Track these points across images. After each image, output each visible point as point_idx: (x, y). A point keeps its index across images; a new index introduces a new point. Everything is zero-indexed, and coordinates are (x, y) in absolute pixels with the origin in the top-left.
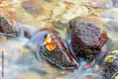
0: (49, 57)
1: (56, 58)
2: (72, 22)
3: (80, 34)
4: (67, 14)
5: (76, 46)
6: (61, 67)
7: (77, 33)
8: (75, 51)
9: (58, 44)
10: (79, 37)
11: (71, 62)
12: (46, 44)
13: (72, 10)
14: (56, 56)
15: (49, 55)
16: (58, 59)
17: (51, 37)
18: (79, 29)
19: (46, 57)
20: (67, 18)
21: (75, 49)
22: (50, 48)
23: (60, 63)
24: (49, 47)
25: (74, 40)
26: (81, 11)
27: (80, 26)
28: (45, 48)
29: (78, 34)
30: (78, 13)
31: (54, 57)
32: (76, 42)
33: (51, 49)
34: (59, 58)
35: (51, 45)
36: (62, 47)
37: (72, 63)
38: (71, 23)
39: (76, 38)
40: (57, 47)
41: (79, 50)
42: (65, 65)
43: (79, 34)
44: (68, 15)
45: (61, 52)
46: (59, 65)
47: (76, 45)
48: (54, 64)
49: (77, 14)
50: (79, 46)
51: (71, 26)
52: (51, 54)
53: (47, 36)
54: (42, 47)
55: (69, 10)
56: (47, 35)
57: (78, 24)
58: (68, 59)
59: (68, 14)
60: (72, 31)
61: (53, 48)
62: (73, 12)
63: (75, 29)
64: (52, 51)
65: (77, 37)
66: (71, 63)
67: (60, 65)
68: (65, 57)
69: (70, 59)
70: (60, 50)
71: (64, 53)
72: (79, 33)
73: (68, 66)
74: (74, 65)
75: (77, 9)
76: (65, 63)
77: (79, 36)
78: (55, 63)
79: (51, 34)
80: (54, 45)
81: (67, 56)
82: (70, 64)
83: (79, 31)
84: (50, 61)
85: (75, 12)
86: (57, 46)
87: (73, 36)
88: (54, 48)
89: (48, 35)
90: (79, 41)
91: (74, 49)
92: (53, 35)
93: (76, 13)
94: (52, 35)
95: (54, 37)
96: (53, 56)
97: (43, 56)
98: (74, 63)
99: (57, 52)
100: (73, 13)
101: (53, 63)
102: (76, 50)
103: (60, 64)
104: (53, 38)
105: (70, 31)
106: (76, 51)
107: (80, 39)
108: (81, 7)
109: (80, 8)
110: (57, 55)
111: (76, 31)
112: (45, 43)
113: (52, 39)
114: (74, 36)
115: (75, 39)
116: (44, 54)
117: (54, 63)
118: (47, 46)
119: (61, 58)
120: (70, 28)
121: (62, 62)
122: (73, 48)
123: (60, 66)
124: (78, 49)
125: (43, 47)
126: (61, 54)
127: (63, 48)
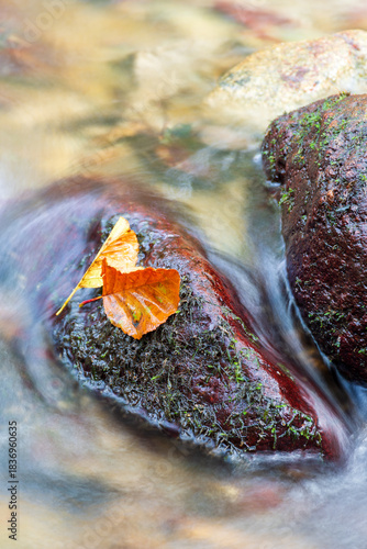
0: (123, 385)
1: (181, 388)
2: (291, 134)
3: (354, 208)
4: (241, 83)
5: (324, 304)
6: (218, 451)
7: (335, 203)
8: (317, 338)
9: (195, 288)
10: (347, 236)
11: (296, 412)
12: (99, 291)
13: (280, 56)
14: (178, 369)
15: (128, 367)
16: (196, 392)
17: (140, 237)
18: (349, 174)
19: (102, 383)
20: (239, 112)
21: (315, 326)
22: (130, 313)
23: (208, 423)
24: (124, 304)
25: (313, 259)
26: (344, 63)
27: (356, 157)
28: (95, 316)
29: (342, 209)
30: (320, 79)
31: (163, 381)
32: (325, 271)
33: (136, 323)
34: (202, 383)
35: (136, 290)
36: (225, 309)
37: (298, 422)
38: (278, 142)
39: (328, 238)
40: (189, 308)
41: (353, 329)
42: (252, 435)
43: (349, 211)
44: (252, 93)
45: (213, 341)
46: (199, 440)
47: (327, 295)
48: (166, 430)
49: (318, 87)
50: (349, 301)
51: (281, 163)
52: (138, 359)
53: (104, 230)
54: (68, 309)
55: (252, 59)
56: (104, 222)
57: (338, 140)
58: (271, 390)
59: (249, 84)
60: (292, 195)
61: (157, 313)
62: (286, 70)
63: (321, 174)
64: (150, 334)
65: (335, 234)
66: (292, 424)
67: (212, 435)
68: (247, 374)
69: (282, 392)
70: (211, 327)
71: (239, 345)
72: (351, 201)
73: (268, 446)
74: (317, 438)
75: (315, 48)
76: (251, 423)
77: (351, 227)
78: (172, 426)
79: (136, 215)
80: (161, 290)
81: (265, 368)
82: (286, 427)
83: (353, 186)
84: (135, 410)
85: (301, 73)
86: (184, 296)
87: (298, 229)
88: (166, 314)
89: (111, 226)
90: (347, 260)
91: (309, 326)
92: (155, 225)
93: (307, 76)
94: (144, 225)
95: (160, 236)
96: (152, 372)
97: (78, 374)
98: (315, 421)
99: (191, 345)
100: (284, 78)
101: (156, 420)
102: (329, 327)
103: (210, 430)
104: (151, 245)
105: (279, 198)
106: (328, 338)
107: (358, 250)
108: (340, 37)
109: (340, 42)
110: (190, 363)
111: (331, 193)
112: (94, 279)
113: (142, 249)
114: (311, 225)
115: (318, 248)
116: (82, 361)
117: (167, 424)
118: (105, 299)
119: (216, 387)
120: (275, 180)
121: (222, 415)
122: (305, 316)
123: (211, 444)
124: (338, 323)
125: (75, 312)
126: (216, 355)
127: (234, 317)
